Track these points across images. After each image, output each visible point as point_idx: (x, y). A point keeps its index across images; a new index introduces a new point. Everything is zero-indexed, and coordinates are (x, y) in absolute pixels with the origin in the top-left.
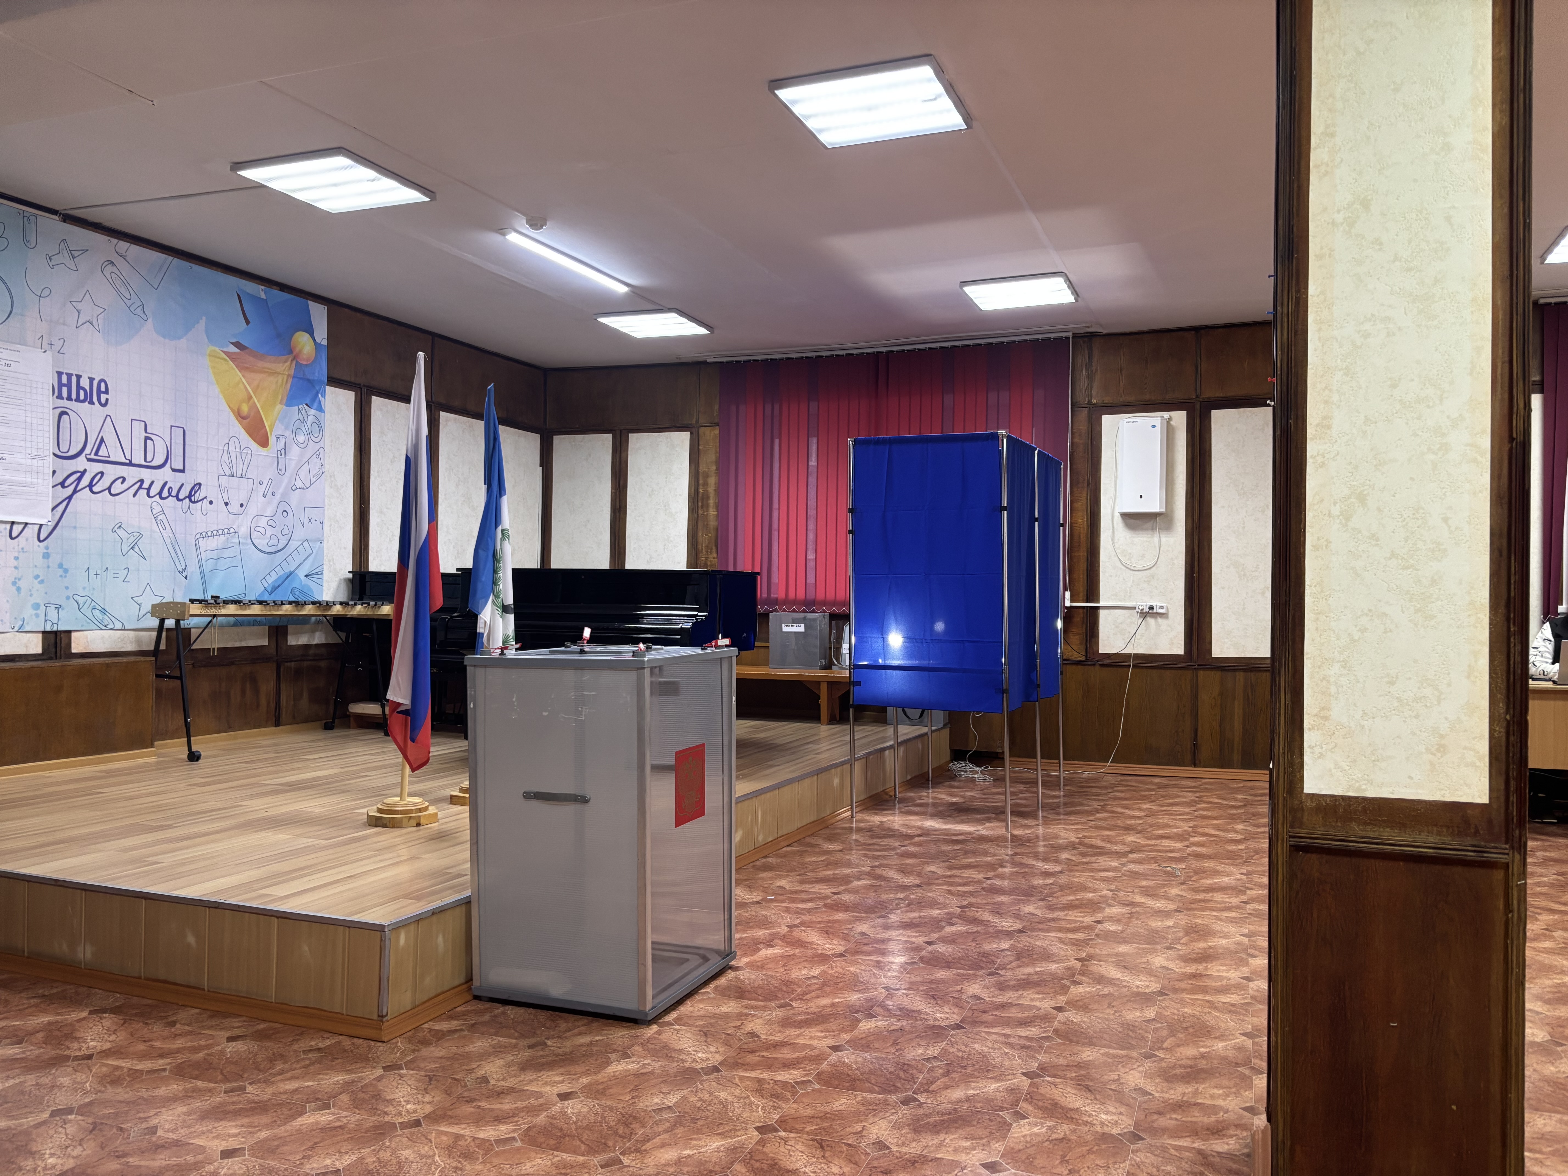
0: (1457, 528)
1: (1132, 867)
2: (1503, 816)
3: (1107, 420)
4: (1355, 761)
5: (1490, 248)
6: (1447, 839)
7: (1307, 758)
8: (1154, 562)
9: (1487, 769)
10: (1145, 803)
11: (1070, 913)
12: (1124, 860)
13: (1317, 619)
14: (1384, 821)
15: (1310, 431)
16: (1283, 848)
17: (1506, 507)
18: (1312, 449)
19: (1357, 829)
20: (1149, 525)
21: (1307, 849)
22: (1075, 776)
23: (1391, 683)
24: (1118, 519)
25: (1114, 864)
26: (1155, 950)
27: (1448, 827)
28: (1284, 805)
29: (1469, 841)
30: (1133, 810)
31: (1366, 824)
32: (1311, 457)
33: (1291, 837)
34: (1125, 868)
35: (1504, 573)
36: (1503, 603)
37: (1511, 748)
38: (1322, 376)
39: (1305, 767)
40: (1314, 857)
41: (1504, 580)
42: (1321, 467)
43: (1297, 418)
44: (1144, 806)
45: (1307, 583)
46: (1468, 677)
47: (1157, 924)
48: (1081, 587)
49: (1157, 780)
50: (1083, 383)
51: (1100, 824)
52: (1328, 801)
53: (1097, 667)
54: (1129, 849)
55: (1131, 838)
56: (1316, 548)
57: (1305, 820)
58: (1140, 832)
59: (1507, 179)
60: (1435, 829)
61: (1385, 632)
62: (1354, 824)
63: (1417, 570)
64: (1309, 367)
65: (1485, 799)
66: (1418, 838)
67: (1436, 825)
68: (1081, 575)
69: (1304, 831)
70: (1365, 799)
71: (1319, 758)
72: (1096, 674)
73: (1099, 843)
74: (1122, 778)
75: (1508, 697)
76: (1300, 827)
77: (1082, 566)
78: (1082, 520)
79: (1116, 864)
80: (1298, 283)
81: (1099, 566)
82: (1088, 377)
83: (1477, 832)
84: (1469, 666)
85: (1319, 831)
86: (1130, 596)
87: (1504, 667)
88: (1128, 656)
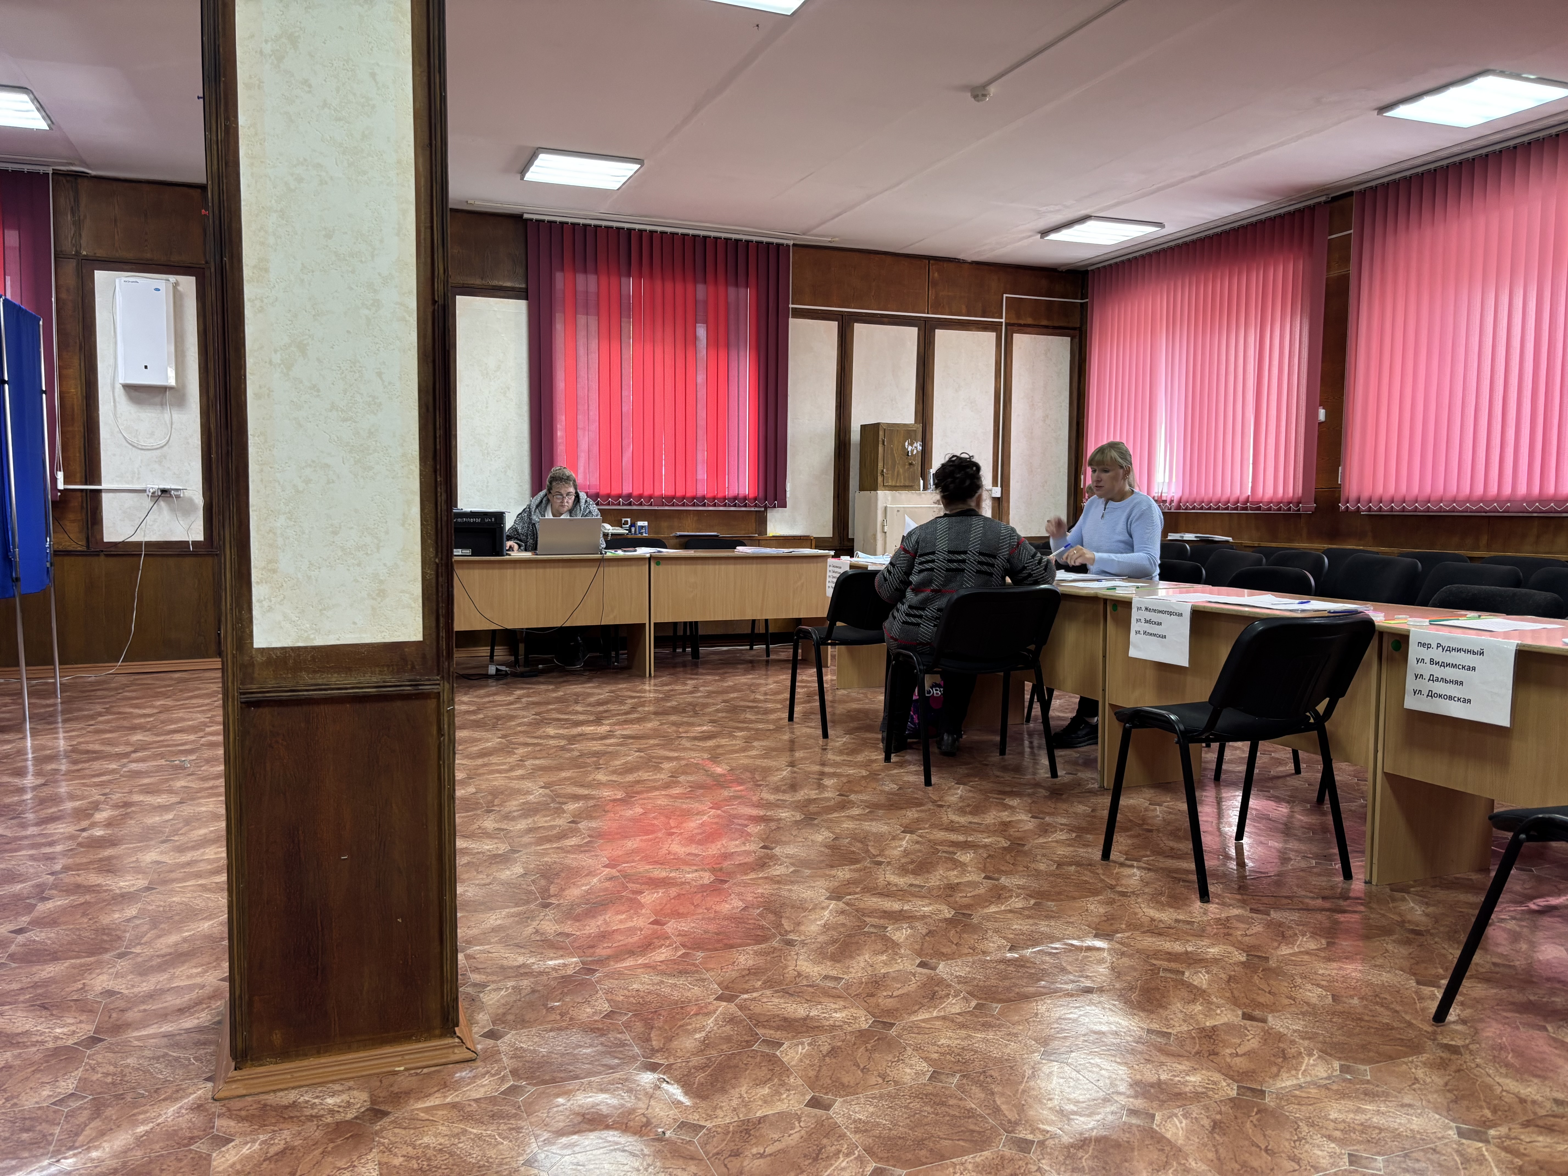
0: (390, 383)
1: (133, 766)
2: (435, 650)
3: (101, 277)
4: (303, 611)
5: (412, 114)
6: (388, 678)
7: (256, 612)
8: (164, 441)
9: (421, 609)
10: (159, 700)
11: (48, 826)
12: (125, 760)
13: (262, 471)
14: (331, 667)
15: (247, 272)
16: (233, 705)
17: (431, 365)
18: (249, 291)
19: (306, 678)
20: (158, 399)
21: (258, 704)
22: (78, 680)
23: (335, 533)
24: (120, 391)
25: (114, 766)
26: (148, 847)
27: (388, 666)
28: (233, 663)
29: (407, 676)
30: (145, 708)
31: (315, 672)
32: (249, 300)
33: (241, 694)
34: (125, 769)
35: (431, 427)
36: (431, 455)
37: (440, 589)
38: (257, 215)
39: (255, 621)
40: (266, 711)
41: (431, 434)
42: (260, 311)
43: (231, 257)
44: (159, 703)
45: (249, 433)
46: (403, 525)
47: (155, 819)
48: (77, 467)
49: (177, 675)
50: (69, 231)
51: (101, 727)
52: (279, 654)
53: (102, 558)
54: (133, 749)
55: (137, 737)
56: (258, 396)
57: (256, 675)
58: (149, 730)
59: (425, 48)
60: (377, 669)
61: (328, 483)
62: (304, 674)
63: (355, 422)
64: (243, 203)
65: (419, 637)
66: (362, 679)
67: (377, 666)
68: (77, 455)
69: (254, 686)
70: (314, 648)
71: (269, 611)
72: (101, 565)
73: (97, 747)
74: (137, 677)
75: (437, 543)
76: (251, 683)
77: (78, 442)
78: (75, 390)
79: (115, 767)
80: (226, 110)
81: (99, 444)
82: (74, 223)
83: (413, 667)
84: (404, 514)
85: (271, 683)
86: (139, 478)
87: (433, 515)
88: (138, 544)
